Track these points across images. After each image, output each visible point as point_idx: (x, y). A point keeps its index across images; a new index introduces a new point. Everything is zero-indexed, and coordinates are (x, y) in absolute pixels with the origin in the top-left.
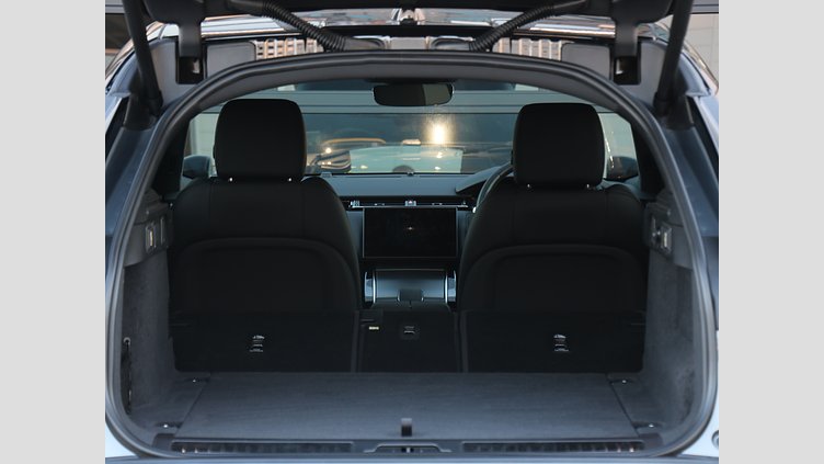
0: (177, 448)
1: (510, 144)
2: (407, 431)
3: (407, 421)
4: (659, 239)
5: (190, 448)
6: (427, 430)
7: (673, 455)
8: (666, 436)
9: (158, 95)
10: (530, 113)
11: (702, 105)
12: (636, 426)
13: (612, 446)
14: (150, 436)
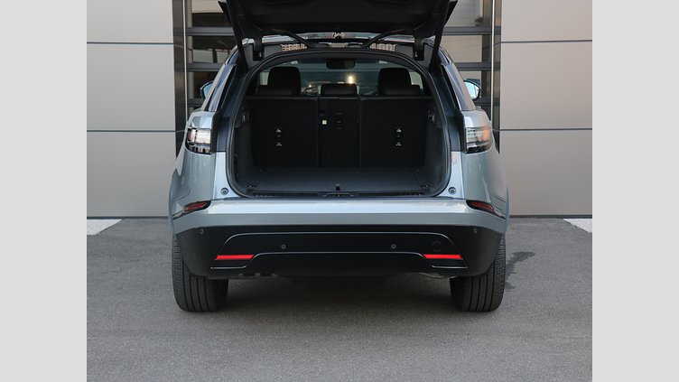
0: (255, 194)
1: (377, 84)
2: (338, 189)
3: (338, 185)
4: (431, 118)
5: (259, 194)
6: (346, 188)
7: (435, 196)
8: (432, 190)
9: (247, 65)
10: (384, 71)
11: (446, 68)
12: (421, 186)
13: (413, 194)
14: (245, 190)
